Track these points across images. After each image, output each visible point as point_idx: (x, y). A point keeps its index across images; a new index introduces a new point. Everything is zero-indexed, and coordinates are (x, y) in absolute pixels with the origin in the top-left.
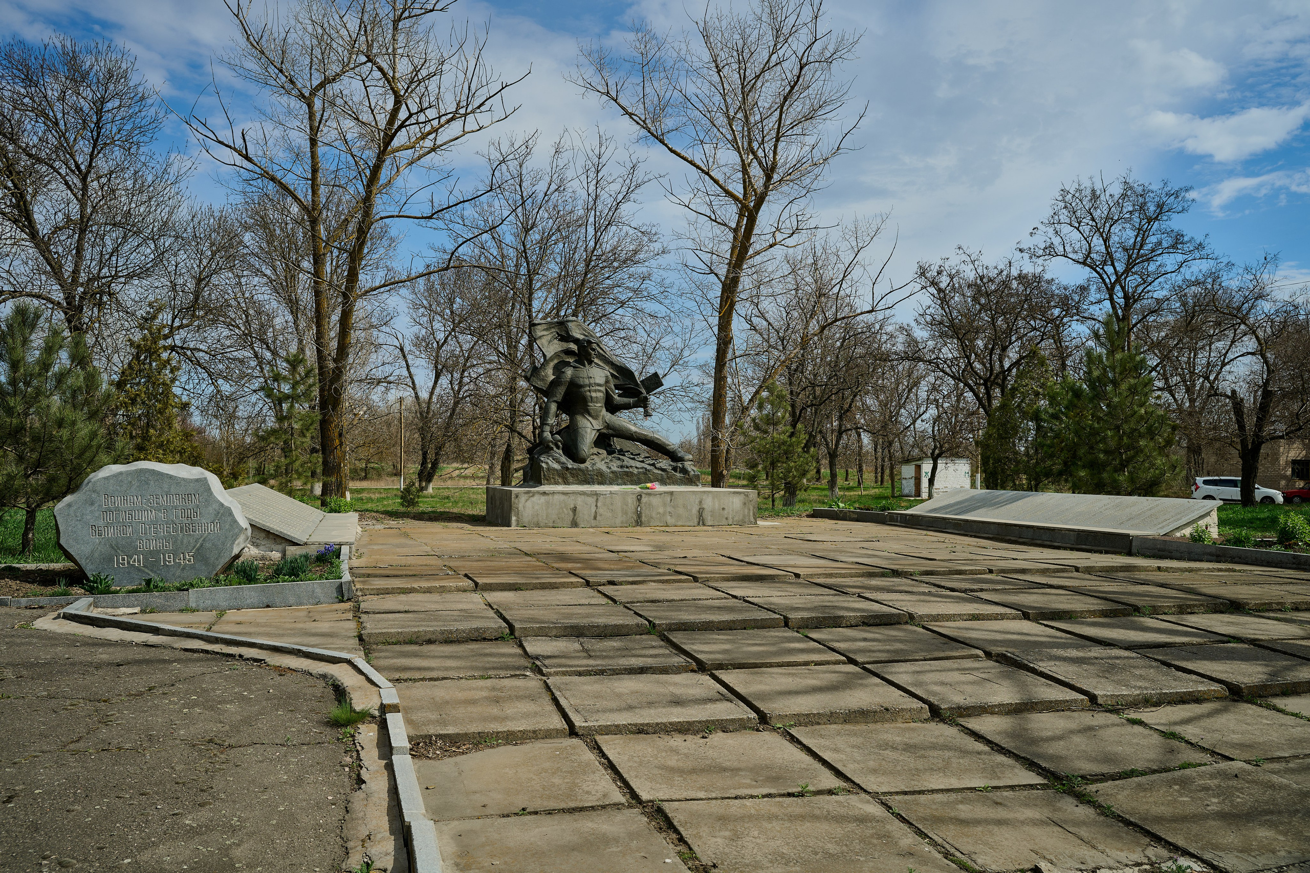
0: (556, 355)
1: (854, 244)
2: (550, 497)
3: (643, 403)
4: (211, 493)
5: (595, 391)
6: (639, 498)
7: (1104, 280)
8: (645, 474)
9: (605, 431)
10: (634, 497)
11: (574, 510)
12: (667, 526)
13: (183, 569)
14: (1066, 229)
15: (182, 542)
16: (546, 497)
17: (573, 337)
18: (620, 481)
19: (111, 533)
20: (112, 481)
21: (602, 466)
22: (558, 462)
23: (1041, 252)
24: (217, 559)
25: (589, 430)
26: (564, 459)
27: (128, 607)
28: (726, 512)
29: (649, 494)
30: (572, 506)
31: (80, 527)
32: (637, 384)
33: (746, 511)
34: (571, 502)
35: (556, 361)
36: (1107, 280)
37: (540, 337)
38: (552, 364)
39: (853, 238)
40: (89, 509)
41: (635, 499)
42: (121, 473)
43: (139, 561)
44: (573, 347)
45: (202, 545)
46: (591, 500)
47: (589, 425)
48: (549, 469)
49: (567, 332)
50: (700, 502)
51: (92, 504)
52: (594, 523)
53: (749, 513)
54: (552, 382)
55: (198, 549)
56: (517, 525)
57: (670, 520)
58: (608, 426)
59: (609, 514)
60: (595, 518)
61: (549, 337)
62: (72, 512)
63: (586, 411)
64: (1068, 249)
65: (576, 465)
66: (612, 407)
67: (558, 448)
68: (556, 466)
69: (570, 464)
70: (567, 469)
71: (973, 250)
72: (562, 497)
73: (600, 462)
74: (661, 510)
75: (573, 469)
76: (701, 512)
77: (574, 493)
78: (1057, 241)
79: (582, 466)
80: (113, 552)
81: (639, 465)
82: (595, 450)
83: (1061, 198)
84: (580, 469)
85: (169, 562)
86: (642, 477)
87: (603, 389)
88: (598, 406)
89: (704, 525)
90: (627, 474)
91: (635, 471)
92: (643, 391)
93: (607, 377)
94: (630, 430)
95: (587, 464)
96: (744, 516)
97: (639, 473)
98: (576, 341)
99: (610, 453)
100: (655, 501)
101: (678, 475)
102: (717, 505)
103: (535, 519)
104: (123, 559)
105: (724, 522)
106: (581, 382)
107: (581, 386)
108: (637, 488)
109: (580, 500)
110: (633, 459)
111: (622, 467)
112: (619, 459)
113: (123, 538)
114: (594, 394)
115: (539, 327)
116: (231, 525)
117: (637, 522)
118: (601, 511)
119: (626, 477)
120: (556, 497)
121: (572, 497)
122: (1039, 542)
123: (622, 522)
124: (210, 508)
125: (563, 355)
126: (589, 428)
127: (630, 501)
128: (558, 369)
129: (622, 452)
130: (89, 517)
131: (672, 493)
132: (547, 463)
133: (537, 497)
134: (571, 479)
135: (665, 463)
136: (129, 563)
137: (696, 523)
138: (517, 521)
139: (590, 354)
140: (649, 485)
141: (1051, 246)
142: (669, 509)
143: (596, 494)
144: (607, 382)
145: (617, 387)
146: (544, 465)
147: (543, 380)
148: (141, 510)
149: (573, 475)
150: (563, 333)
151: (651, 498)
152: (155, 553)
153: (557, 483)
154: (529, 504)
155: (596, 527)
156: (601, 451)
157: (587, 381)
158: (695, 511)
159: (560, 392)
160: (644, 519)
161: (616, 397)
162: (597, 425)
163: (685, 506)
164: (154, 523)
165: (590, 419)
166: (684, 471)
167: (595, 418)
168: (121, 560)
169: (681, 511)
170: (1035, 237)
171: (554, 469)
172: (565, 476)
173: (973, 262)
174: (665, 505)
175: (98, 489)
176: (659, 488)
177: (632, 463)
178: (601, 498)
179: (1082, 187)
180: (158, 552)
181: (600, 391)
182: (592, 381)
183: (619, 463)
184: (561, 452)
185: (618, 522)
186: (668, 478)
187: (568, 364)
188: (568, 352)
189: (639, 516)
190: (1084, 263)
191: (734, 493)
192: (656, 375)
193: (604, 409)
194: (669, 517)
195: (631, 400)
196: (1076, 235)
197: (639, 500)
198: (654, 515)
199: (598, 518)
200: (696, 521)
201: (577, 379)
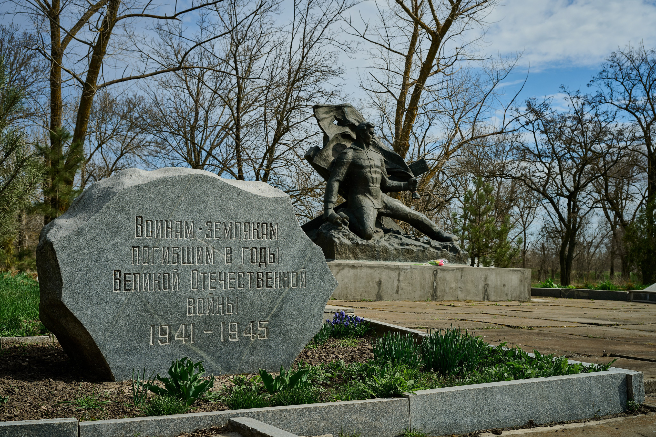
0: (336, 138)
2: (358, 270)
3: (411, 186)
5: (375, 172)
6: (435, 272)
8: (423, 251)
9: (383, 210)
10: (431, 272)
11: (379, 283)
12: (458, 301)
15: (252, 304)
16: (355, 270)
17: (348, 121)
18: (402, 258)
19: (146, 285)
20: (149, 194)
21: (384, 243)
22: (348, 237)
24: (300, 332)
25: (370, 209)
26: (352, 235)
28: (506, 288)
30: (377, 280)
31: (95, 272)
32: (406, 169)
33: (522, 287)
34: (376, 274)
35: (335, 143)
37: (322, 119)
38: (332, 146)
40: (112, 241)
41: (431, 274)
42: (164, 181)
43: (187, 336)
45: (280, 309)
46: (394, 274)
47: (371, 204)
48: (341, 244)
49: (344, 116)
50: (486, 279)
51: (117, 232)
52: (396, 296)
53: (524, 289)
54: (333, 162)
55: (275, 316)
57: (461, 295)
58: (386, 206)
59: (409, 289)
60: (397, 292)
61: (329, 120)
62: (83, 246)
63: (367, 191)
65: (364, 242)
67: (345, 224)
68: (347, 242)
69: (360, 241)
70: (357, 244)
72: (369, 271)
73: (380, 239)
74: (453, 285)
75: (363, 245)
76: (486, 287)
77: (380, 267)
79: (370, 242)
80: (148, 319)
84: (368, 246)
85: (233, 337)
86: (420, 254)
88: (376, 187)
89: (488, 300)
90: (408, 251)
91: (415, 249)
92: (412, 175)
94: (404, 211)
96: (521, 292)
97: (418, 251)
98: (352, 126)
100: (449, 276)
102: (499, 282)
103: (344, 292)
104: (163, 332)
105: (505, 297)
106: (363, 163)
107: (363, 167)
109: (384, 275)
111: (402, 244)
112: (397, 237)
113: (164, 295)
114: (374, 175)
115: (321, 109)
116: (321, 277)
117: (433, 296)
118: (402, 285)
119: (407, 254)
120: (364, 270)
121: (378, 271)
123: (420, 297)
124: (293, 248)
125: (340, 138)
126: (371, 207)
129: (396, 231)
130: (110, 256)
132: (338, 238)
133: (346, 270)
134: (360, 255)
136: (171, 338)
137: (483, 298)
140: (436, 261)
142: (460, 285)
143: (398, 269)
144: (381, 165)
146: (336, 240)
147: (325, 160)
149: (362, 251)
150: (340, 117)
151: (445, 273)
152: (212, 322)
153: (348, 258)
155: (398, 300)
157: (367, 163)
158: (481, 287)
159: (342, 172)
160: (439, 293)
161: (387, 179)
162: (378, 204)
163: (473, 282)
164: (213, 269)
165: (371, 198)
166: (455, 250)
167: (375, 197)
169: (469, 286)
171: (346, 245)
174: (456, 280)
176: (446, 264)
177: (410, 241)
178: (403, 273)
180: (217, 319)
182: (372, 163)
183: (398, 241)
184: (347, 228)
185: (417, 295)
188: (345, 136)
189: (435, 290)
191: (513, 271)
192: (423, 160)
193: (381, 190)
194: (459, 293)
195: (402, 184)
197: (435, 275)
198: (447, 290)
199: (400, 291)
200: (482, 296)
201: (358, 160)
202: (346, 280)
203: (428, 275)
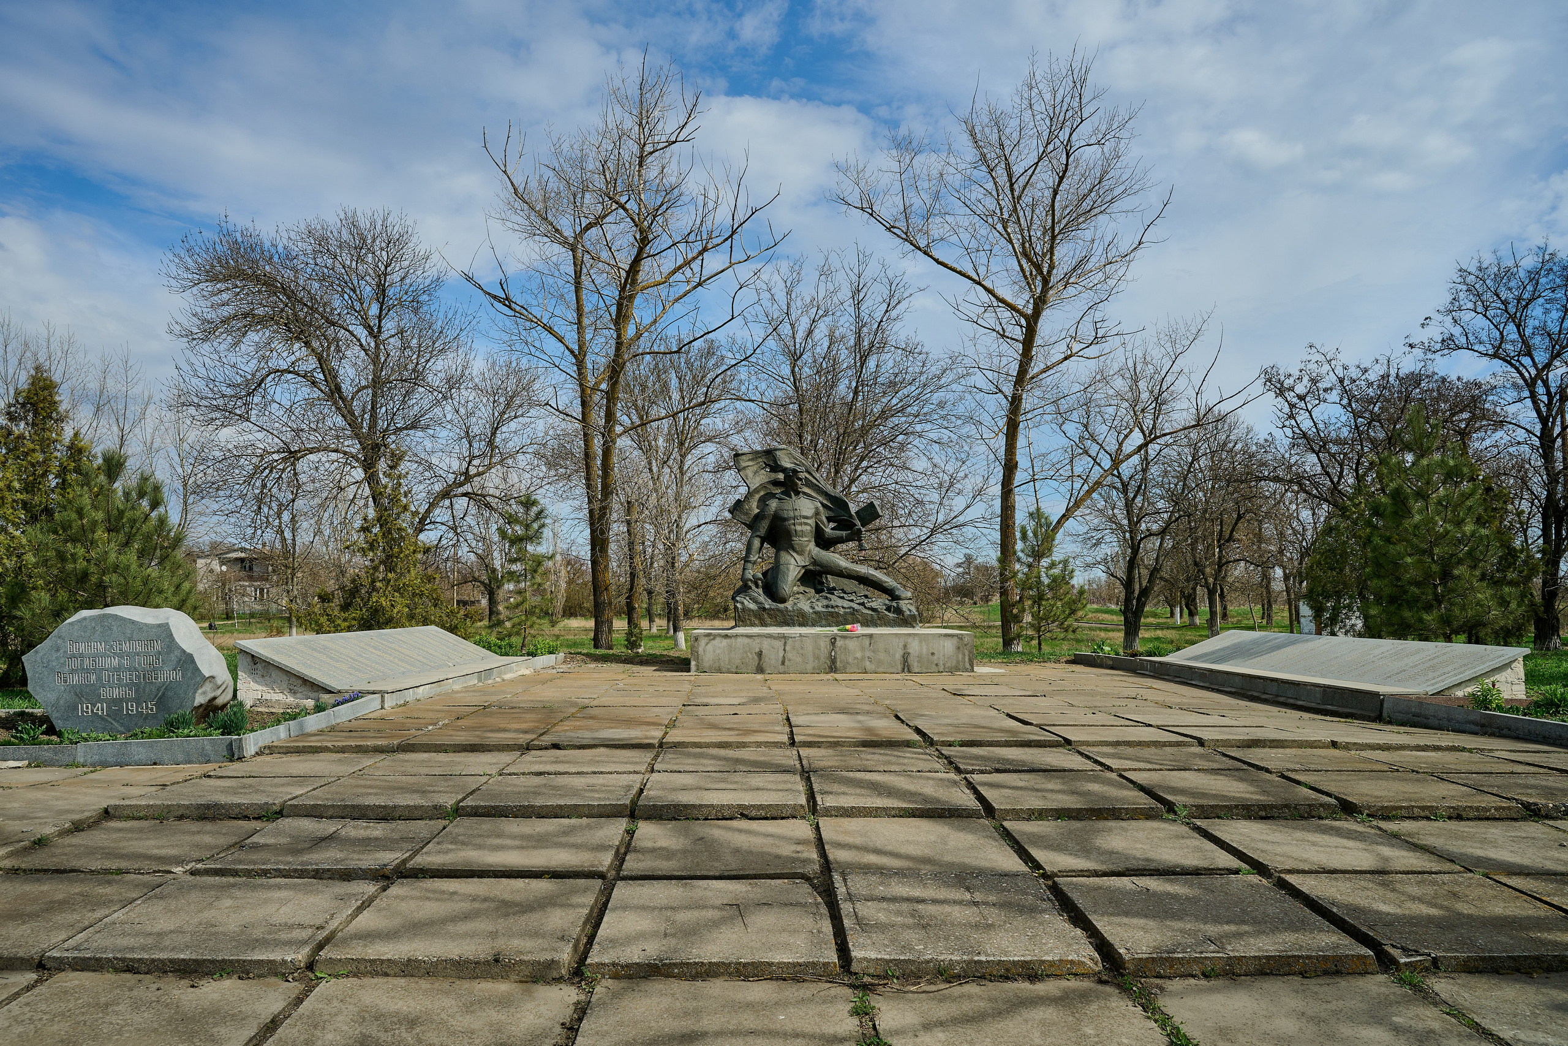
0: (763, 486)
1: (1170, 350)
2: (733, 640)
3: (856, 536)
4: (173, 639)
5: (801, 524)
6: (833, 640)
7: (1521, 375)
8: (853, 614)
9: (811, 567)
10: (828, 640)
11: (760, 654)
12: (866, 673)
13: (146, 718)
14: (1467, 316)
15: (144, 690)
16: (728, 640)
17: (781, 466)
18: (824, 622)
19: (76, 679)
20: (84, 626)
21: (805, 606)
22: (755, 601)
23: (1438, 346)
25: (792, 567)
26: (762, 598)
27: (18, 760)
28: (935, 657)
29: (845, 637)
30: (757, 650)
31: (47, 673)
32: (851, 516)
33: (960, 656)
34: (756, 645)
35: (762, 493)
36: (1526, 375)
37: (744, 468)
38: (757, 497)
39: (1169, 344)
40: (55, 655)
41: (828, 643)
42: (90, 618)
43: (102, 710)
44: (781, 476)
45: (163, 694)
46: (779, 644)
47: (793, 561)
48: (743, 610)
49: (775, 461)
50: (905, 646)
51: (58, 650)
52: (781, 668)
53: (964, 658)
54: (757, 516)
55: (160, 698)
56: (697, 670)
57: (869, 667)
58: (815, 562)
59: (799, 659)
60: (783, 663)
61: (755, 468)
62: (38, 659)
63: (790, 547)
64: (1471, 338)
65: (774, 605)
66: (824, 542)
67: (757, 586)
68: (753, 606)
69: (768, 604)
70: (764, 609)
71: (1329, 349)
72: (746, 640)
73: (805, 602)
74: (859, 655)
75: (770, 609)
76: (906, 657)
77: (759, 636)
78: (1457, 331)
79: (781, 606)
80: (77, 699)
81: (846, 604)
82: (802, 589)
83: (1459, 280)
84: (778, 610)
85: (131, 711)
86: (849, 618)
87: (812, 522)
88: (805, 540)
89: (909, 671)
90: (831, 614)
91: (842, 611)
93: (817, 508)
94: (839, 566)
95: (789, 605)
96: (958, 662)
97: (846, 613)
98: (784, 470)
99: (818, 591)
100: (852, 644)
101: (891, 615)
102: (925, 650)
103: (717, 665)
104: (87, 708)
105: (934, 668)
106: (785, 515)
107: (785, 520)
108: (835, 630)
109: (766, 644)
110: (842, 598)
111: (827, 606)
112: (827, 598)
113: (87, 685)
114: (799, 528)
115: (744, 457)
116: (193, 673)
117: (831, 668)
118: (789, 655)
119: (831, 618)
120: (739, 640)
121: (758, 640)
122: (1281, 699)
123: (814, 668)
124: (172, 655)
125: (770, 487)
126: (793, 566)
127: (822, 644)
128: (763, 501)
129: (831, 590)
130: (55, 663)
131: (871, 636)
132: (742, 603)
133: (718, 640)
134: (769, 621)
135: (879, 602)
136: (92, 711)
137: (900, 669)
138: (697, 666)
139: (796, 484)
140: (848, 627)
141: (1451, 337)
142: (868, 654)
143: (784, 638)
144: (817, 513)
145: (829, 519)
146: (739, 605)
148: (103, 656)
149: (771, 616)
150: (771, 463)
151: (848, 641)
152: (118, 701)
153: (753, 625)
154: (710, 647)
155: (784, 673)
156: (807, 590)
157: (791, 514)
158: (898, 656)
159: (764, 525)
160: (838, 664)
161: (828, 530)
162: (802, 561)
163: (886, 651)
164: (117, 670)
165: (795, 555)
166: (898, 611)
167: (801, 553)
168: (85, 709)
169: (882, 656)
170: (1426, 328)
171: (750, 610)
172: (761, 617)
173: (1329, 362)
174: (863, 649)
175: (63, 634)
176: (860, 630)
177: (840, 602)
178: (790, 642)
179: (1484, 266)
180: (121, 700)
181: (806, 524)
182: (797, 513)
183: (825, 602)
184: (760, 591)
185: (809, 667)
186: (879, 619)
187: (772, 496)
189: (833, 661)
190: (1495, 356)
191: (946, 635)
192: (871, 505)
193: (813, 543)
194: (868, 663)
195: (844, 533)
196: (1480, 322)
197: (833, 644)
198: (850, 660)
199: (787, 663)
200: (900, 667)
201: (781, 512)
202: (718, 651)
203: (824, 644)
